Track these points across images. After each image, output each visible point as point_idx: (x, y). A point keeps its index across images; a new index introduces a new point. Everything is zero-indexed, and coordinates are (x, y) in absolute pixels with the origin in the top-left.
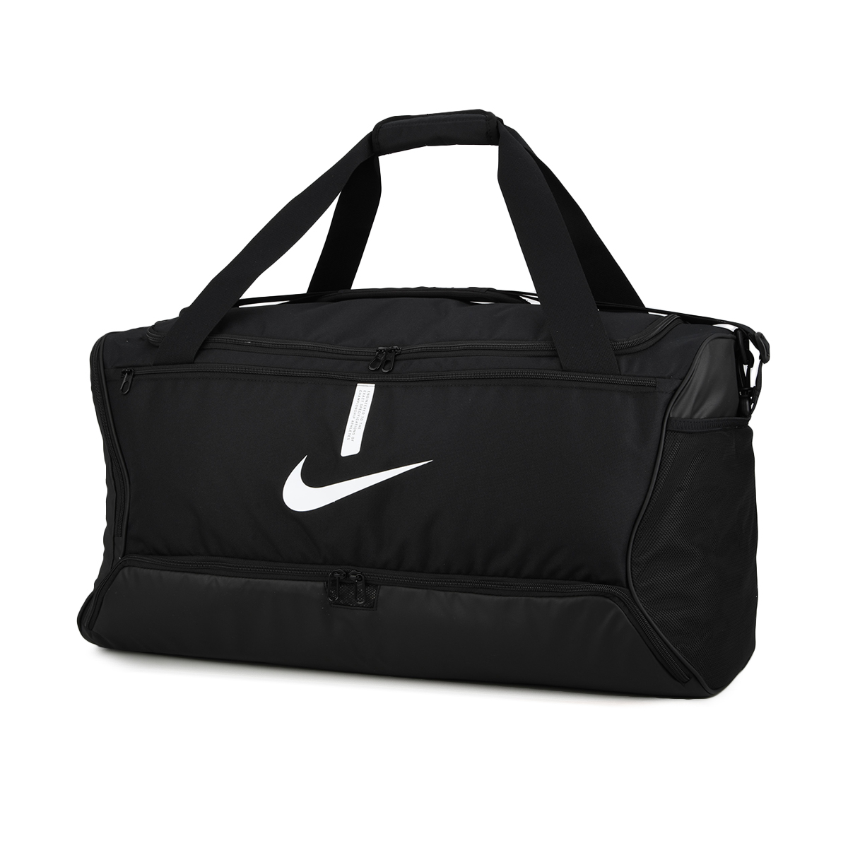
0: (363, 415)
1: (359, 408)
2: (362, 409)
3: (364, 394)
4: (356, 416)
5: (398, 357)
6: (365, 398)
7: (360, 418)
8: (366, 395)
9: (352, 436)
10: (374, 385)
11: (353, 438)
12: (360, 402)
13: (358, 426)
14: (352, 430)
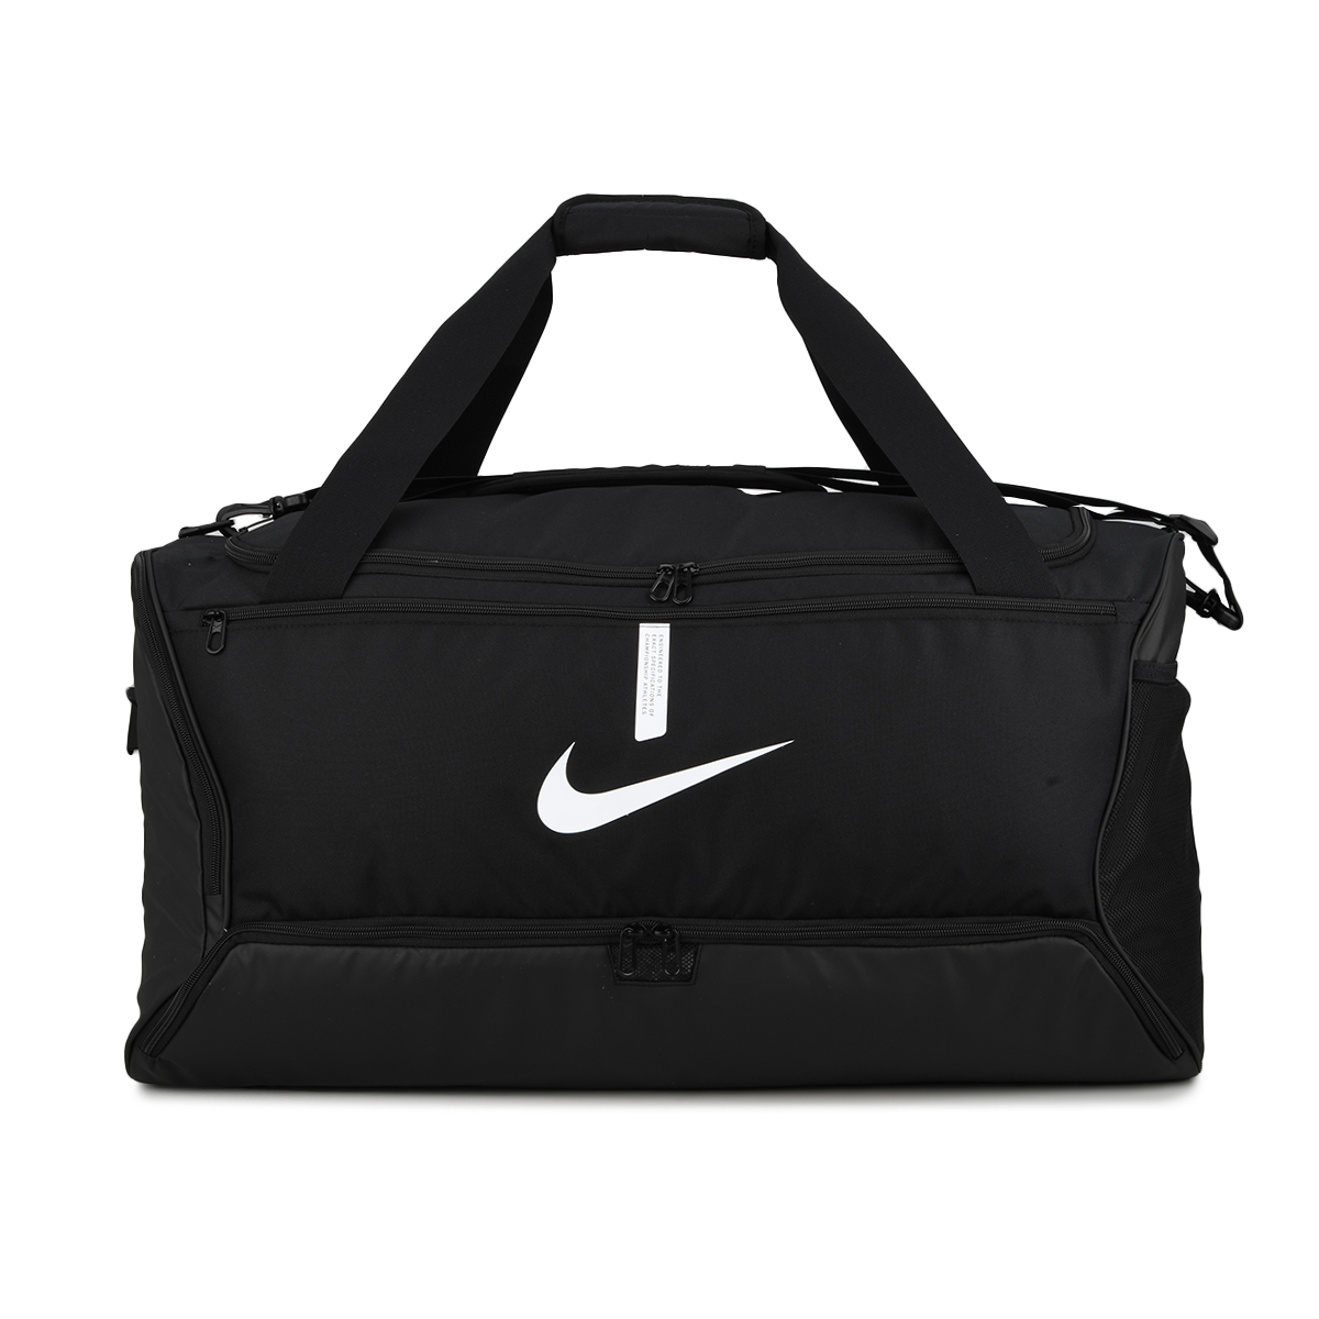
0: (660, 674)
1: (650, 662)
2: (657, 664)
3: (654, 641)
4: (650, 676)
5: (697, 580)
6: (657, 645)
7: (656, 678)
8: (657, 642)
9: (649, 707)
10: (668, 625)
11: (651, 711)
12: (651, 654)
13: (656, 692)
14: (648, 698)
